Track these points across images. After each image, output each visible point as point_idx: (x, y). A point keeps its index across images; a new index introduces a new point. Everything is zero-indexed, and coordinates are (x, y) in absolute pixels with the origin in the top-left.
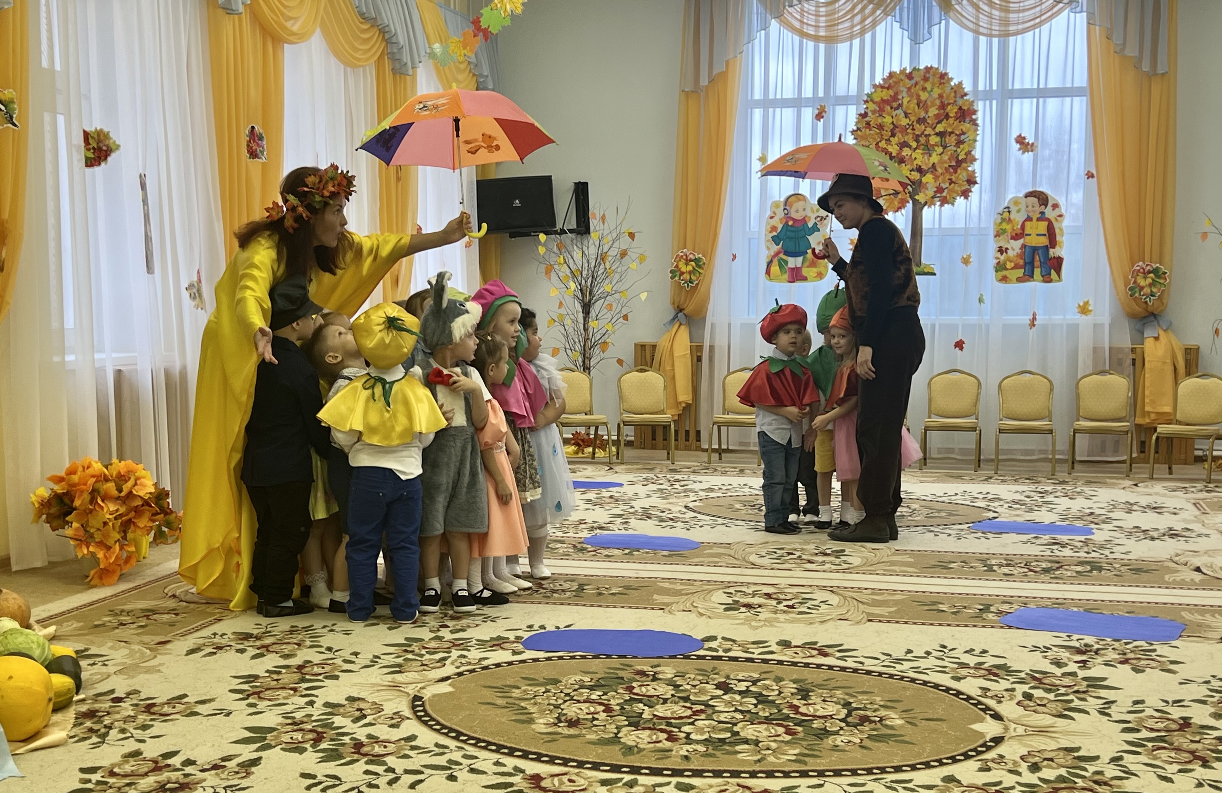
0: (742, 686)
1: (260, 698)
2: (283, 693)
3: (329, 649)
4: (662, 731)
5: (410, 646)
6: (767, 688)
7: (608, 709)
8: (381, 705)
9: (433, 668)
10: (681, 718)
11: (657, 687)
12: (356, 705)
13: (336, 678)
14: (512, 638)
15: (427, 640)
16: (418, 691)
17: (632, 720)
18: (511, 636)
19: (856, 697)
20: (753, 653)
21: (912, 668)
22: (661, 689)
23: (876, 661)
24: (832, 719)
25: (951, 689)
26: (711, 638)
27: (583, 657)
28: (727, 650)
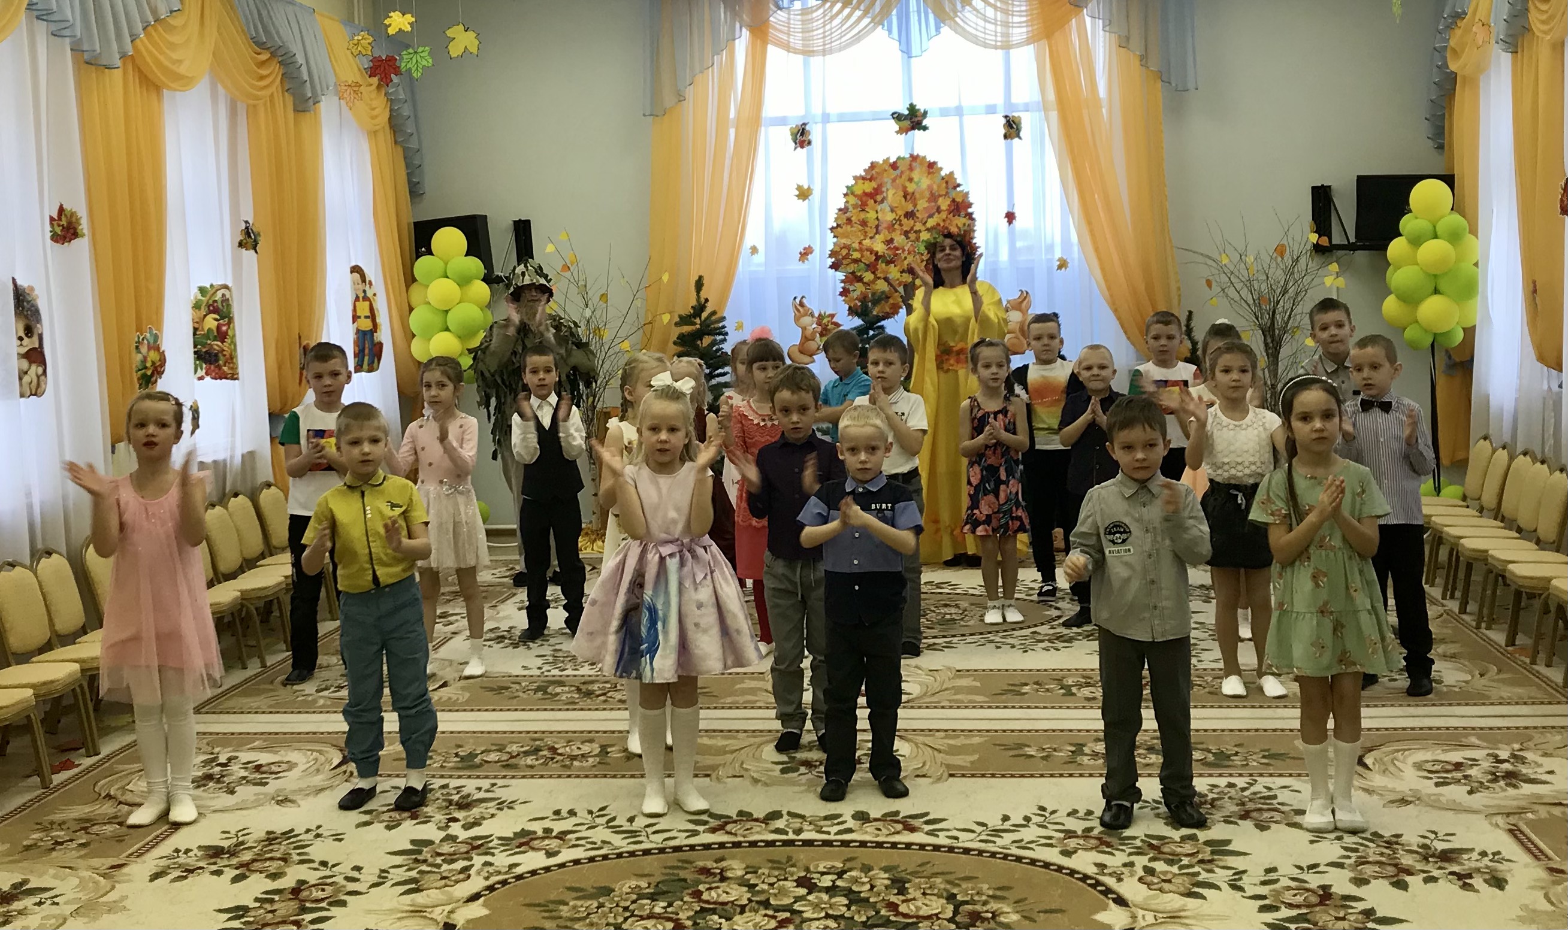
0: (826, 881)
3: (324, 864)
5: (420, 852)
6: (856, 880)
7: (678, 927)
9: (457, 882)
11: (728, 890)
13: (343, 904)
14: (540, 833)
15: (437, 842)
16: (448, 917)
18: (538, 827)
19: (959, 885)
20: (829, 833)
21: (1014, 842)
22: (734, 893)
23: (972, 835)
24: (938, 918)
25: (1064, 868)
26: (775, 815)
27: (632, 854)
28: (798, 831)
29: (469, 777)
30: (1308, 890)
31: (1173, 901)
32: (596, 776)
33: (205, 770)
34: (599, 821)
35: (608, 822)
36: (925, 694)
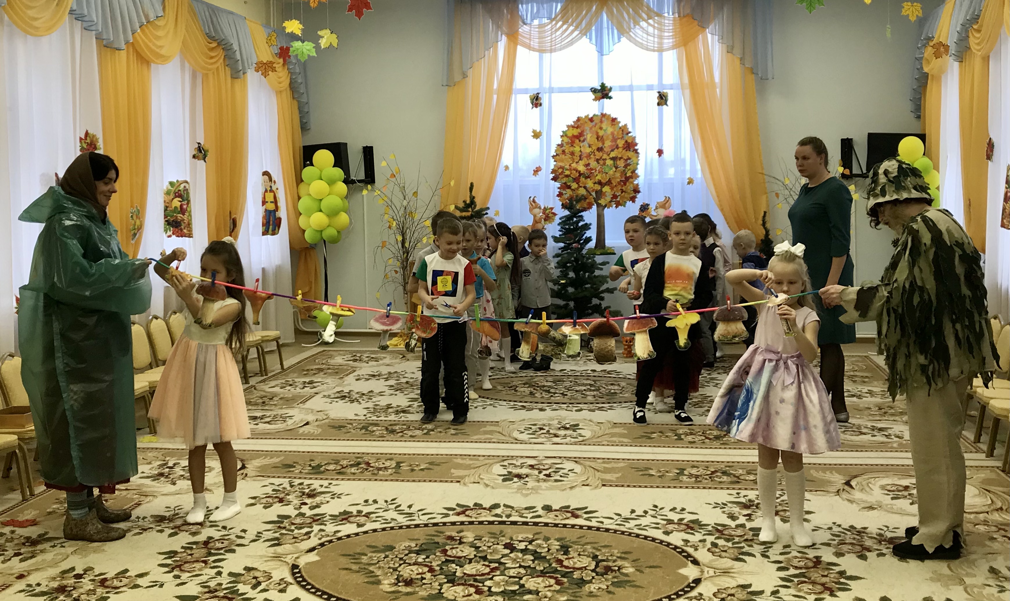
0: (522, 546)
1: (181, 570)
2: (198, 565)
3: (224, 527)
4: (471, 586)
5: (282, 522)
6: (539, 546)
7: (431, 570)
8: (270, 573)
9: (302, 540)
10: (483, 575)
11: (463, 549)
12: (252, 574)
13: (233, 551)
14: (355, 513)
15: (293, 516)
16: (295, 561)
17: (450, 578)
18: (354, 510)
19: (600, 550)
20: (527, 517)
21: (636, 526)
22: (466, 551)
23: (611, 521)
24: (586, 569)
25: (663, 541)
26: (496, 506)
27: (408, 527)
28: (509, 516)
29: (316, 479)
30: (807, 559)
31: (727, 563)
32: (392, 480)
33: (159, 471)
34: (390, 506)
35: (396, 507)
36: (593, 437)
